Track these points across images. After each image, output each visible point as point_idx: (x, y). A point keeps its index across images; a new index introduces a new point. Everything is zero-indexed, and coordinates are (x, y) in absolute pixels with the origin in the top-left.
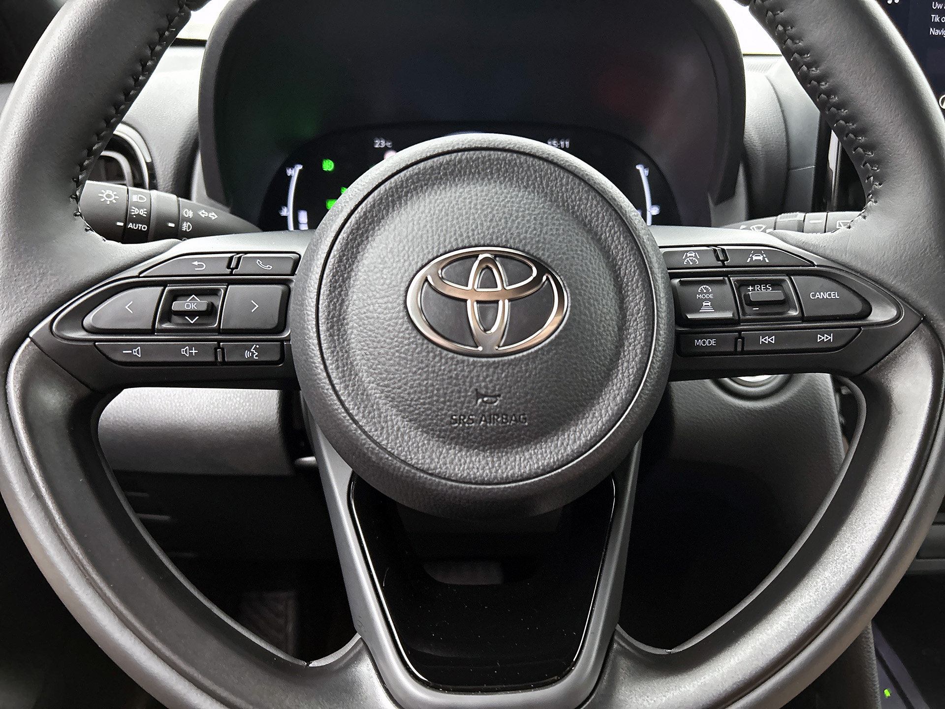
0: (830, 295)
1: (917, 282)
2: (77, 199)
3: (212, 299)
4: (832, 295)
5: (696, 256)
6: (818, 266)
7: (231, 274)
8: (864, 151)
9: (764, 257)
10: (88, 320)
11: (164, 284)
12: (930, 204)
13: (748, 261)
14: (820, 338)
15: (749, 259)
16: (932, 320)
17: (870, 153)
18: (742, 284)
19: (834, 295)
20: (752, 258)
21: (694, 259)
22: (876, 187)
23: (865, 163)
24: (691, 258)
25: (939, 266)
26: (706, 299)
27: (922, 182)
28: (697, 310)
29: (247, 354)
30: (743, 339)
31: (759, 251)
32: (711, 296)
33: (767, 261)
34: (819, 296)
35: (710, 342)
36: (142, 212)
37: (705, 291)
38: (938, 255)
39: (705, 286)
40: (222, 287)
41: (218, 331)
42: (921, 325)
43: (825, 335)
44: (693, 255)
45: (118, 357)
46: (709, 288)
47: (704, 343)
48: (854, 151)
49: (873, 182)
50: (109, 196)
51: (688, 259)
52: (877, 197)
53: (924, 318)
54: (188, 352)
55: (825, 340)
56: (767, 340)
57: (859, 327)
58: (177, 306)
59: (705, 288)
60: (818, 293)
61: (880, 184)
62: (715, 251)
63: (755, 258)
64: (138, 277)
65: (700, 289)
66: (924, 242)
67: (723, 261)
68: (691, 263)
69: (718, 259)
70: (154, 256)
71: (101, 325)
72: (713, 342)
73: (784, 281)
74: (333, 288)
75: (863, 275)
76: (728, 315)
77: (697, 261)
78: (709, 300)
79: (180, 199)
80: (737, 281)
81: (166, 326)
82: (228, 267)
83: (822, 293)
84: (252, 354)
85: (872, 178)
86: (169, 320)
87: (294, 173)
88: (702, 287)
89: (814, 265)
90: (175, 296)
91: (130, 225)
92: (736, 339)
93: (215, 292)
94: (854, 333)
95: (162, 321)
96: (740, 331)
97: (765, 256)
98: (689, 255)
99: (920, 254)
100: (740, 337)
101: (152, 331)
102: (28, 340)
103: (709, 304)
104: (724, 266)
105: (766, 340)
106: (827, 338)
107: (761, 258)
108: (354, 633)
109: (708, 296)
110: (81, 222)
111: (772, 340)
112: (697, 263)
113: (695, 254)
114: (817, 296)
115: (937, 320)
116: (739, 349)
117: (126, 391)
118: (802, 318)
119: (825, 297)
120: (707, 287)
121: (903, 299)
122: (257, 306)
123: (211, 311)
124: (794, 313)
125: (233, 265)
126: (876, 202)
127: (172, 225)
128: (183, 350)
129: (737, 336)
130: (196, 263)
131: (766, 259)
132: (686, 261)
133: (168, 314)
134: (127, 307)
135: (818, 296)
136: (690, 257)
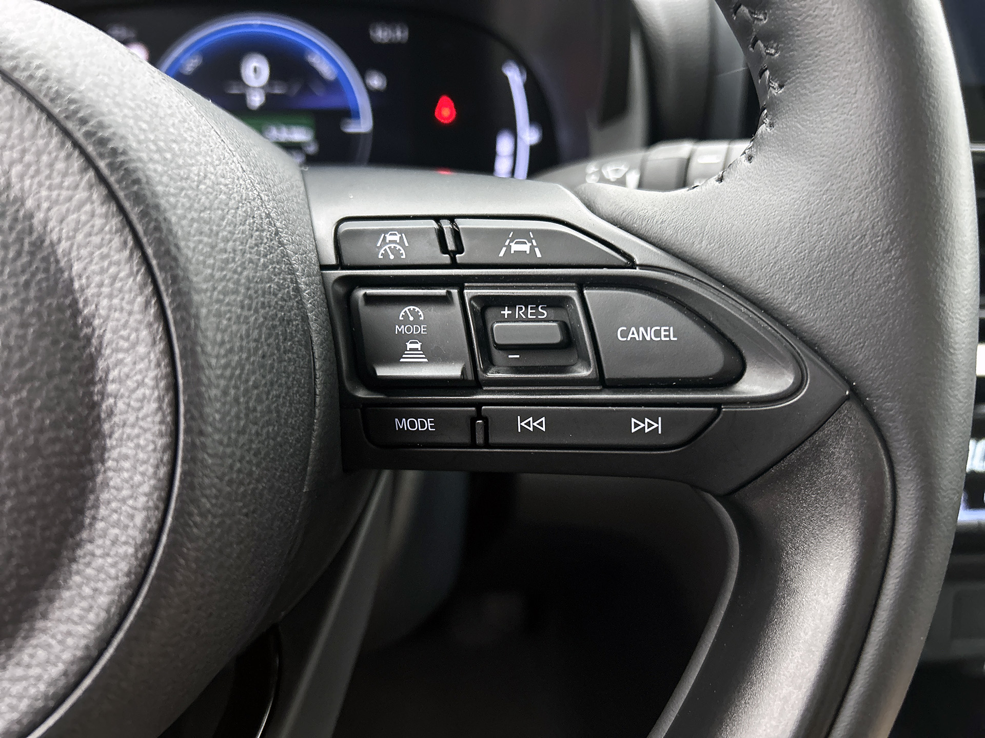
0: (658, 334)
1: (841, 310)
4: (663, 333)
5: (401, 243)
6: (643, 267)
8: (751, 13)
9: (532, 248)
12: (877, 132)
13: (501, 254)
15: (504, 249)
16: (869, 396)
17: (761, 17)
18: (487, 305)
19: (667, 334)
20: (509, 247)
21: (398, 247)
22: (774, 92)
23: (755, 41)
24: (392, 246)
25: (890, 276)
26: (412, 336)
27: (864, 78)
28: (394, 359)
30: (486, 420)
31: (524, 234)
32: (422, 329)
33: (539, 255)
34: (636, 336)
35: (423, 425)
37: (411, 318)
38: (888, 251)
39: (412, 308)
42: (847, 405)
43: (647, 420)
44: (397, 238)
46: (421, 313)
47: (412, 424)
48: (735, 13)
49: (769, 82)
51: (386, 247)
52: (774, 115)
53: (853, 389)
55: (647, 430)
56: (530, 424)
57: (717, 404)
59: (413, 313)
60: (633, 329)
61: (781, 86)
62: (440, 229)
63: (515, 247)
65: (402, 313)
66: (861, 221)
67: (453, 254)
68: (392, 257)
69: (444, 249)
72: (428, 424)
73: (568, 299)
75: (732, 288)
76: (453, 371)
77: (402, 251)
78: (419, 337)
80: (475, 298)
83: (642, 329)
85: (767, 73)
88: (406, 309)
89: (633, 265)
92: (473, 420)
94: (705, 419)
96: (479, 404)
97: (535, 244)
98: (389, 238)
99: (850, 245)
100: (479, 415)
103: (418, 346)
104: (454, 265)
105: (528, 424)
106: (650, 425)
107: (526, 248)
109: (417, 329)
112: (404, 257)
113: (401, 238)
114: (630, 336)
115: (879, 396)
116: (480, 440)
118: (600, 382)
119: (648, 338)
120: (417, 309)
121: (812, 345)
124: (583, 372)
126: (771, 126)
129: (474, 414)
131: (537, 250)
132: (382, 251)
135: (633, 334)
136: (391, 242)
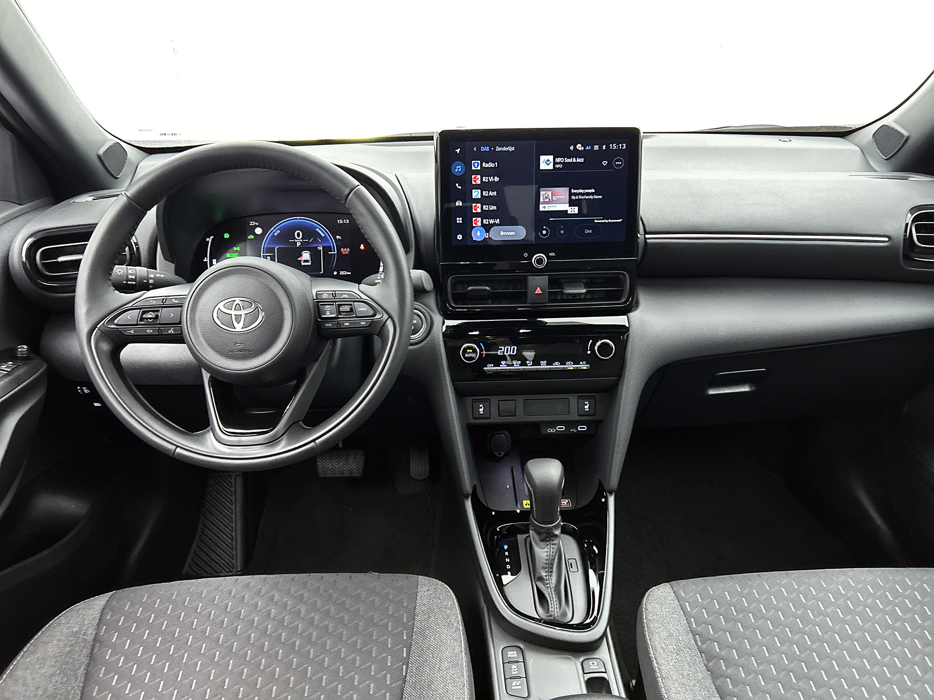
1: (389, 305)
2: (110, 275)
3: (156, 313)
6: (364, 299)
7: (163, 304)
10: (116, 321)
11: (140, 309)
13: (342, 297)
14: (361, 323)
16: (393, 317)
18: (340, 305)
19: (365, 309)
21: (326, 296)
28: (325, 314)
29: (170, 332)
30: (339, 324)
31: (345, 294)
36: (133, 277)
37: (328, 308)
40: (160, 309)
41: (159, 324)
42: (389, 318)
43: (363, 323)
44: (326, 294)
45: (125, 333)
47: (328, 325)
50: (120, 272)
51: (324, 296)
53: (390, 316)
54: (149, 331)
57: (373, 319)
58: (144, 316)
62: (333, 294)
63: (344, 296)
64: (132, 306)
67: (335, 297)
68: (325, 298)
69: (333, 296)
70: (137, 299)
71: (119, 323)
72: (330, 325)
73: (352, 304)
74: (192, 310)
75: (375, 302)
76: (334, 316)
78: (329, 311)
79: (149, 270)
80: (338, 304)
81: (141, 323)
82: (162, 302)
84: (171, 331)
86: (142, 321)
87: (210, 240)
88: (327, 306)
89: (362, 299)
90: (144, 313)
91: (129, 282)
93: (158, 311)
94: (371, 322)
95: (140, 321)
96: (338, 321)
101: (137, 325)
102: (97, 329)
104: (335, 299)
105: (346, 324)
110: (110, 282)
111: (348, 324)
112: (327, 298)
116: (338, 327)
117: (129, 345)
118: (356, 317)
119: (363, 310)
120: (329, 306)
121: (385, 311)
122: (172, 315)
123: (157, 317)
124: (354, 315)
125: (164, 301)
127: (146, 281)
128: (147, 331)
129: (337, 323)
130: (151, 301)
131: (347, 296)
133: (142, 319)
134: (128, 317)
135: (361, 309)
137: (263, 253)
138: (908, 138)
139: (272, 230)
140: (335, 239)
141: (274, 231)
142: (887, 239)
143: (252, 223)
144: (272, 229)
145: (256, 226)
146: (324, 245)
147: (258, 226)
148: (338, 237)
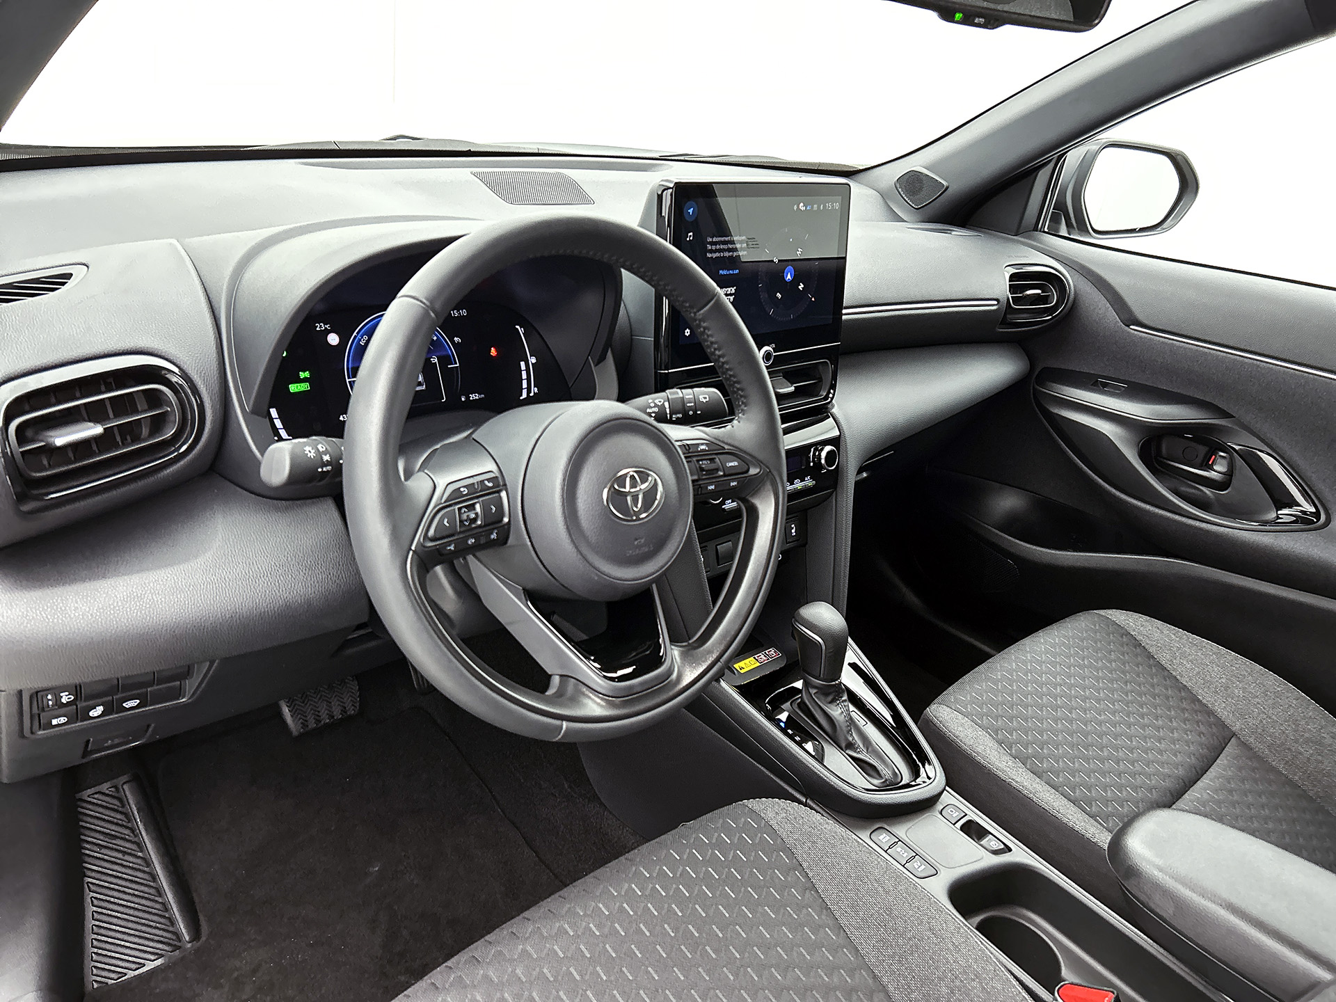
0: (734, 463)
1: (765, 453)
10: (431, 534)
14: (732, 484)
15: (699, 448)
18: (698, 461)
19: (736, 464)
29: (492, 537)
34: (730, 464)
36: (328, 458)
42: (769, 473)
43: (734, 482)
45: (444, 552)
50: (310, 451)
54: (471, 542)
56: (711, 487)
57: (746, 477)
63: (701, 447)
71: (436, 536)
73: (715, 458)
75: (745, 452)
76: (695, 477)
84: (494, 536)
91: (324, 469)
94: (744, 481)
96: (700, 485)
100: (700, 487)
101: (455, 534)
104: (689, 453)
106: (734, 484)
107: (704, 447)
108: (549, 677)
111: (713, 487)
118: (724, 475)
119: (732, 464)
121: (761, 462)
124: (722, 473)
126: (743, 415)
130: (462, 490)
134: (445, 522)
137: (349, 378)
138: (947, 188)
139: (355, 337)
140: (453, 342)
141: (359, 337)
142: (996, 303)
143: (320, 327)
144: (355, 334)
145: (327, 332)
146: (438, 354)
147: (330, 332)
148: (456, 339)
